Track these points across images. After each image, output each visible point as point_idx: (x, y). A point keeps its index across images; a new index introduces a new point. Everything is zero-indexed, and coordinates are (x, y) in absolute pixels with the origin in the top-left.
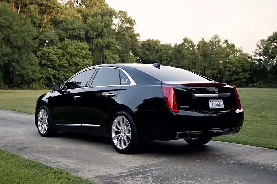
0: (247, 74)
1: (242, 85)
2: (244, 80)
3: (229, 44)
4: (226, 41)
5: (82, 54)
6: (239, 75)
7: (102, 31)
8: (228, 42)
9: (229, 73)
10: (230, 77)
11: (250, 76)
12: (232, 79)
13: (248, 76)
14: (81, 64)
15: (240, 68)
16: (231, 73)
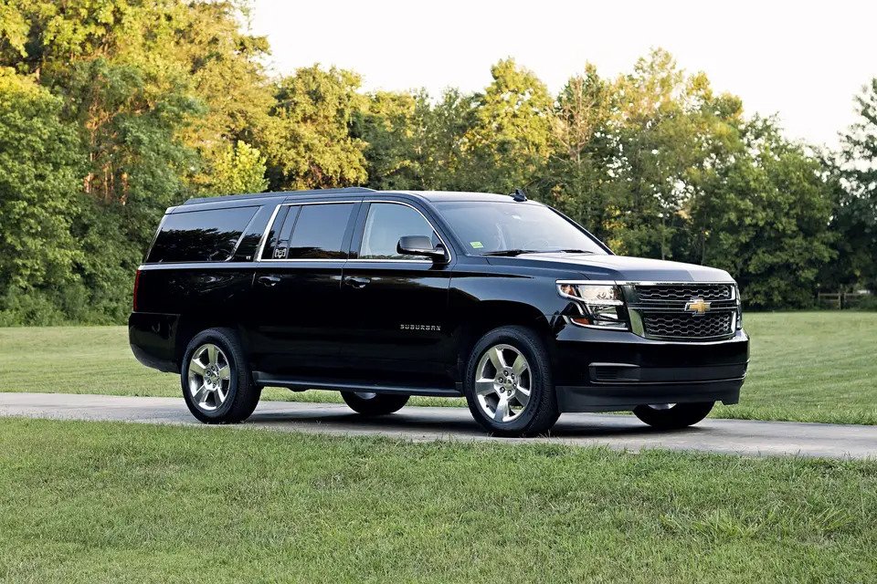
0: (823, 243)
1: (795, 296)
2: (809, 274)
3: (714, 95)
4: (700, 83)
5: (30, 137)
6: (782, 249)
7: (118, 21)
8: (709, 87)
9: (737, 240)
10: (739, 261)
11: (835, 254)
12: (751, 269)
13: (826, 254)
14: (27, 191)
15: (787, 214)
16: (744, 239)
